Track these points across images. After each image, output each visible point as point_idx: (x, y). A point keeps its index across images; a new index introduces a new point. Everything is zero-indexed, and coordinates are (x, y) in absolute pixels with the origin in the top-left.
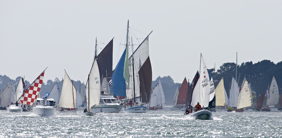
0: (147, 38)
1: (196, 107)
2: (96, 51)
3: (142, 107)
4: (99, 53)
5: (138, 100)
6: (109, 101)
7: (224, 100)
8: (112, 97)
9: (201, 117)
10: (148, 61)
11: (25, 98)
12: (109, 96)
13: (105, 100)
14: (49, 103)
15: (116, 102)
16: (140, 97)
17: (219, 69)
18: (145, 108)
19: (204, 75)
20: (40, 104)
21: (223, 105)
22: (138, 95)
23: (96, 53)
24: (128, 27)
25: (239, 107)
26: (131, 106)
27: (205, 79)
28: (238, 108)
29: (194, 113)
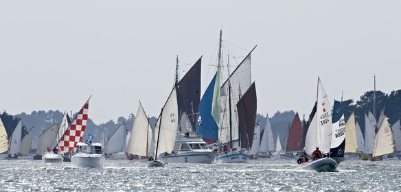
0: (249, 56)
1: (314, 154)
2: (177, 76)
3: (241, 154)
4: (181, 77)
5: (236, 145)
6: (197, 146)
7: (356, 144)
8: (201, 141)
9: (322, 168)
10: (252, 89)
11: (65, 142)
12: (197, 139)
13: (191, 145)
14: (94, 149)
15: (207, 148)
16: (239, 139)
17: (360, 100)
18: (246, 155)
19: (323, 107)
20: (82, 151)
21: (354, 151)
22: (236, 137)
23: (177, 78)
24: (221, 40)
25: (376, 155)
26: (226, 153)
27: (324, 113)
28: (373, 156)
29: (311, 163)
